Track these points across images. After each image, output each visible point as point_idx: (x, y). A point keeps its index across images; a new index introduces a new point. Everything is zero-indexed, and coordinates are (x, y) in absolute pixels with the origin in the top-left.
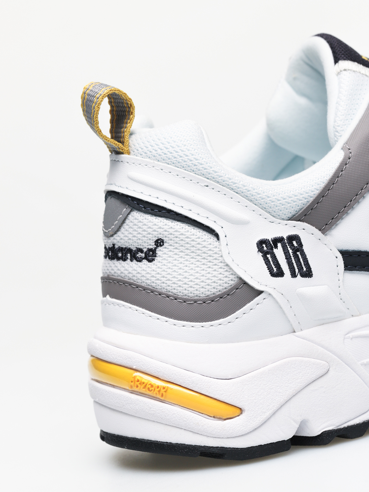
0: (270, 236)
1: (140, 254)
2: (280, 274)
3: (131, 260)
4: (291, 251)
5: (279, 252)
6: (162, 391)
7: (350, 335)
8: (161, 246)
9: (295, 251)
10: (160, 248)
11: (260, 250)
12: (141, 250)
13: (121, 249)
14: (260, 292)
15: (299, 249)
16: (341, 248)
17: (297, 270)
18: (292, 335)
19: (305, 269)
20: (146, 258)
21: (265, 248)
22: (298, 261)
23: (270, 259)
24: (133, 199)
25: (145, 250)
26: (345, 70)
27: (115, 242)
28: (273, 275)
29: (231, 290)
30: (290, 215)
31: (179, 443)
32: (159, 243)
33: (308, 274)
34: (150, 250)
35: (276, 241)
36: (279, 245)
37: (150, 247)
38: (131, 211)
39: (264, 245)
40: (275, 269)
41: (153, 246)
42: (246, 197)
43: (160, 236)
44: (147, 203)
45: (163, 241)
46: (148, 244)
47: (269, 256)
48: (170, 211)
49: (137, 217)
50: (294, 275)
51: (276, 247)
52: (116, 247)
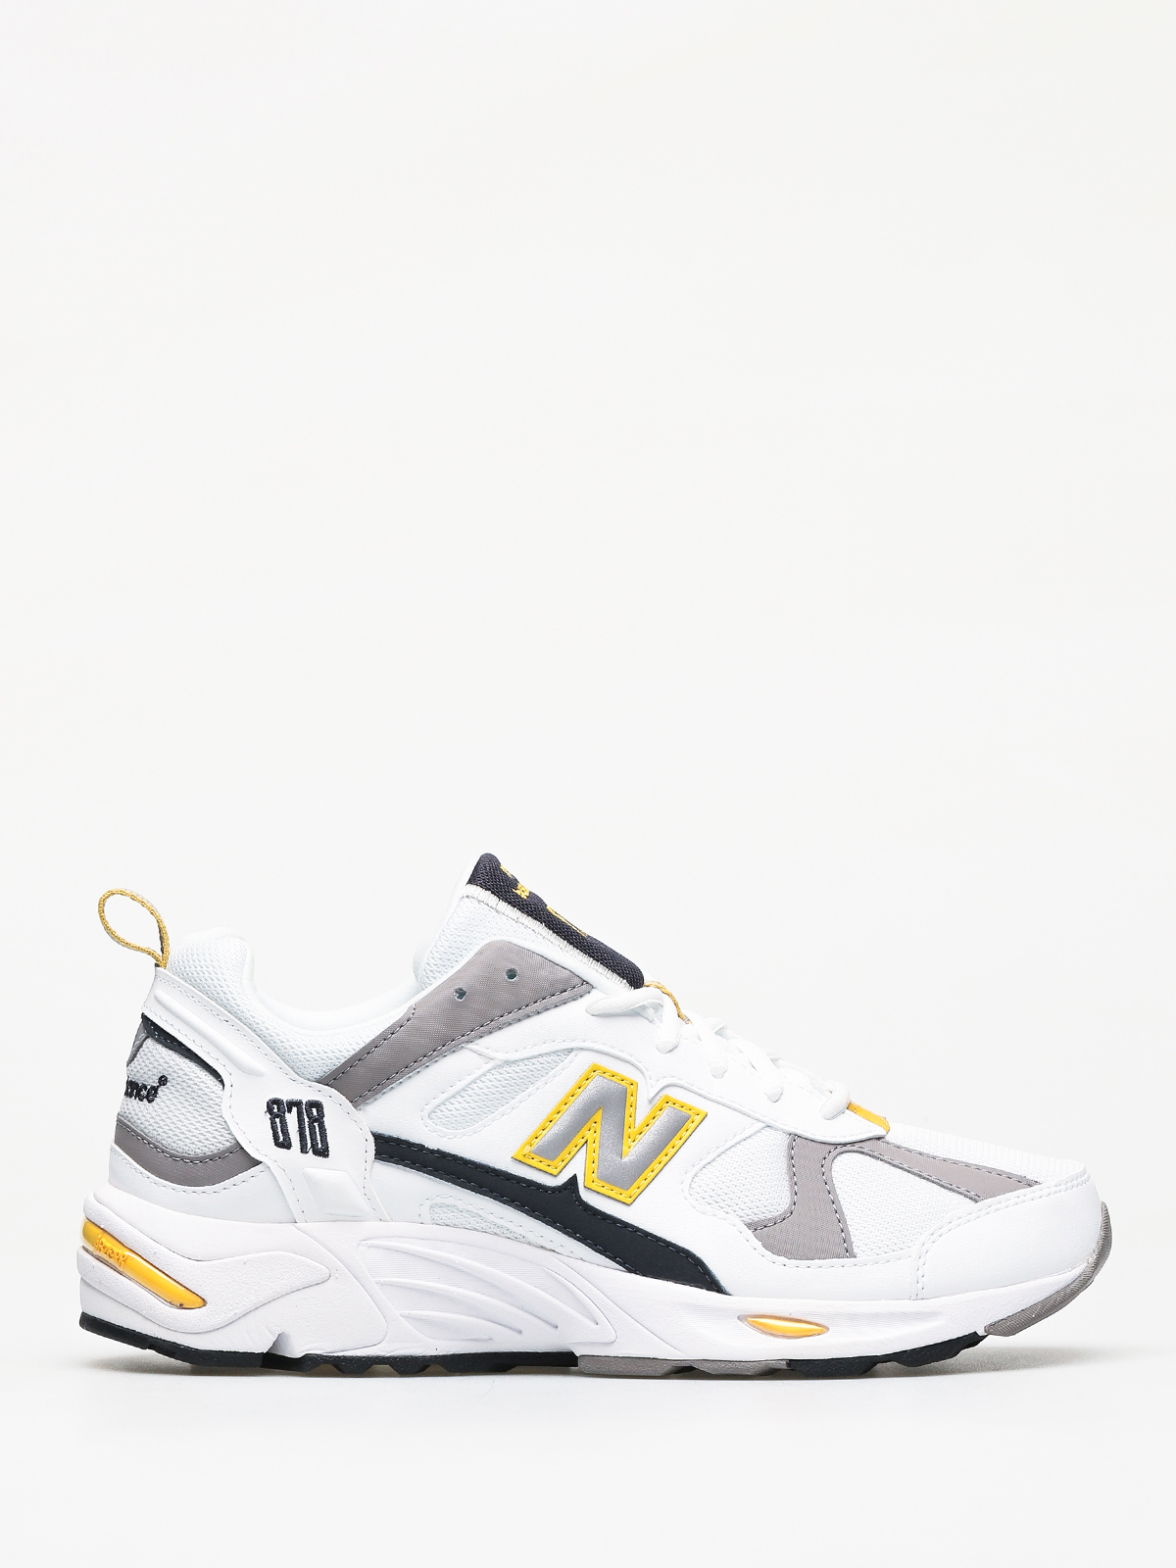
0: (285, 1097)
1: (146, 1092)
2: (286, 1145)
3: (138, 1100)
4: (306, 1120)
5: (291, 1119)
7: (369, 1242)
8: (163, 1085)
9: (312, 1120)
10: (161, 1088)
11: (270, 1110)
12: (145, 1087)
14: (258, 1163)
15: (320, 1119)
16: (375, 1130)
17: (309, 1145)
18: (291, 1226)
19: (320, 1146)
20: (147, 1097)
21: (276, 1110)
22: (313, 1133)
23: (279, 1125)
24: (151, 1023)
25: (149, 1087)
26: (467, 897)
27: (135, 1075)
28: (278, 1144)
29: (224, 1152)
30: (317, 1076)
32: (163, 1081)
33: (323, 1152)
34: (153, 1088)
35: (291, 1104)
36: (295, 1109)
37: (154, 1084)
38: (147, 1037)
39: (275, 1106)
40: (281, 1139)
41: (156, 1084)
42: (268, 1043)
43: (165, 1073)
44: (162, 1030)
45: (166, 1079)
46: (153, 1080)
47: (278, 1120)
48: (181, 1044)
49: (149, 1045)
50: (304, 1150)
51: (290, 1111)
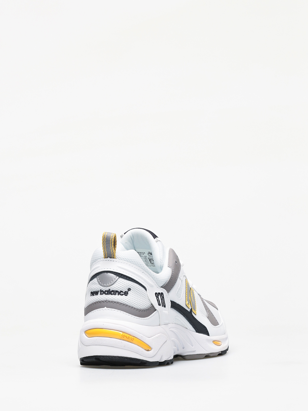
0: (158, 292)
1: (122, 293)
2: (160, 305)
3: (118, 295)
4: (162, 298)
6: (132, 339)
7: (170, 329)
8: (130, 291)
10: (129, 291)
11: (156, 295)
12: (122, 292)
13: (113, 291)
14: (156, 310)
15: (164, 297)
16: (171, 300)
17: (163, 304)
18: (159, 326)
20: (124, 294)
22: (163, 301)
23: (158, 300)
24: (119, 274)
25: (124, 292)
27: (111, 288)
29: (150, 307)
30: (161, 286)
31: (135, 358)
32: (129, 289)
34: (126, 292)
36: (160, 295)
37: (126, 291)
38: (119, 278)
40: (159, 303)
41: (127, 291)
43: (130, 287)
44: (125, 276)
45: (131, 289)
46: (125, 290)
47: (158, 298)
49: (121, 280)
50: (162, 306)
52: (111, 290)
